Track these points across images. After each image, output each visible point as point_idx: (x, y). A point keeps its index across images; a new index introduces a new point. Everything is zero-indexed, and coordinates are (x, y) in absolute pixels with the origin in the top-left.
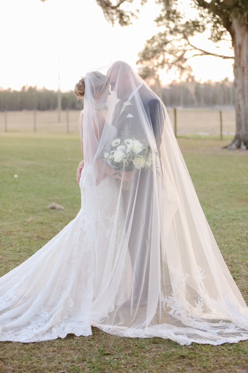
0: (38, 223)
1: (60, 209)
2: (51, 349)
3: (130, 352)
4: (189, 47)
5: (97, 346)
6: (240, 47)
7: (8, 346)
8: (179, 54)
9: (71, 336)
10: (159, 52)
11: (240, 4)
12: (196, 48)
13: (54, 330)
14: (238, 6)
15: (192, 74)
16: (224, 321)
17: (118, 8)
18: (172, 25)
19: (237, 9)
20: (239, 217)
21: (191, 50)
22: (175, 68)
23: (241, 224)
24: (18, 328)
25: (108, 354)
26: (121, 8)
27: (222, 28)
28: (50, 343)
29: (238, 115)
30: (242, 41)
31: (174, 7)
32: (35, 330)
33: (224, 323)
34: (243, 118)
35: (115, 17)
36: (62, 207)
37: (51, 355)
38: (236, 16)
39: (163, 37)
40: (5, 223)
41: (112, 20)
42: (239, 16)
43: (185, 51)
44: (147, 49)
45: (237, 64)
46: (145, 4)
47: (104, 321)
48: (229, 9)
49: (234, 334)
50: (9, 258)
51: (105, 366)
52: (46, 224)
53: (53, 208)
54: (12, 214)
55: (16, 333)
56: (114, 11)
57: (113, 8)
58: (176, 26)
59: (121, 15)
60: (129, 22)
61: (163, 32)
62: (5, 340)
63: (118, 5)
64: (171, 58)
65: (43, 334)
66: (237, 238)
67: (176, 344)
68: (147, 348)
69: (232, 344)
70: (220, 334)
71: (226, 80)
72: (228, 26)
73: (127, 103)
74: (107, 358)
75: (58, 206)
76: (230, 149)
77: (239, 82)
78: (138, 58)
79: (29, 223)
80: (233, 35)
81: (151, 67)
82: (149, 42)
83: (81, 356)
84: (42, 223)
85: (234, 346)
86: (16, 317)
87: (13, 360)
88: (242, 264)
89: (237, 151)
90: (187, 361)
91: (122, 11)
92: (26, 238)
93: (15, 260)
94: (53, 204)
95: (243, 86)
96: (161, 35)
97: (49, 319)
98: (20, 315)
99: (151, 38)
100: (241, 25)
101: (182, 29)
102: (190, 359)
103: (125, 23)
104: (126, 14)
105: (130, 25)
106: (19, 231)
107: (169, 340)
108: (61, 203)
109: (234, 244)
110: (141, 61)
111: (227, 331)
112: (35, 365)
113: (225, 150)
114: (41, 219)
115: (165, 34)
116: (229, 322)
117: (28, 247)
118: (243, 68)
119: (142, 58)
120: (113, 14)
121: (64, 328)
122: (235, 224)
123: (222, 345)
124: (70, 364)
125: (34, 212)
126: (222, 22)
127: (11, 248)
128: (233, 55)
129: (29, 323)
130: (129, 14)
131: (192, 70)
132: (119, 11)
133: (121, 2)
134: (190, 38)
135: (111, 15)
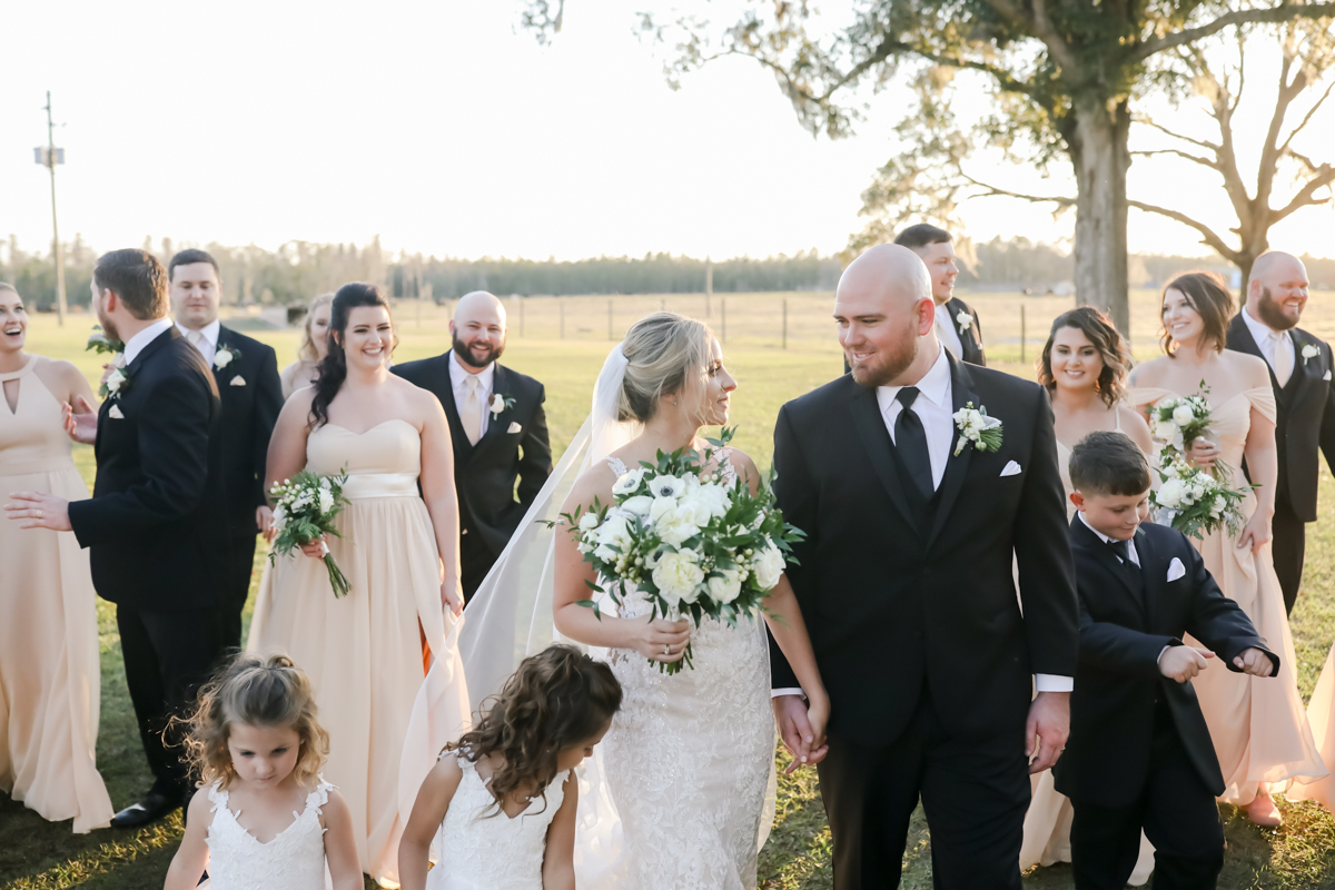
4: (961, 180)
6: (1092, 176)
8: (943, 194)
10: (901, 191)
12: (974, 182)
17: (826, 102)
18: (928, 136)
19: (1094, 92)
21: (965, 185)
26: (834, 100)
30: (1098, 162)
35: (819, 120)
38: (1090, 107)
39: (910, 161)
41: (816, 129)
42: (1097, 107)
43: (955, 188)
44: (877, 185)
45: (1083, 214)
46: (882, 92)
56: (817, 108)
57: (817, 101)
58: (937, 139)
59: (833, 117)
60: (848, 130)
61: (908, 151)
63: (827, 96)
72: (1068, 130)
77: (1086, 251)
78: (862, 204)
81: (885, 222)
82: (881, 171)
91: (835, 107)
95: (1096, 261)
96: (904, 157)
99: (886, 163)
101: (946, 144)
103: (840, 132)
104: (844, 113)
105: (851, 137)
110: (866, 210)
115: (912, 156)
118: (1098, 222)
119: (868, 204)
128: (1076, 195)
130: (849, 115)
131: (963, 227)
132: (829, 107)
133: (833, 88)
134: (962, 161)
135: (810, 117)
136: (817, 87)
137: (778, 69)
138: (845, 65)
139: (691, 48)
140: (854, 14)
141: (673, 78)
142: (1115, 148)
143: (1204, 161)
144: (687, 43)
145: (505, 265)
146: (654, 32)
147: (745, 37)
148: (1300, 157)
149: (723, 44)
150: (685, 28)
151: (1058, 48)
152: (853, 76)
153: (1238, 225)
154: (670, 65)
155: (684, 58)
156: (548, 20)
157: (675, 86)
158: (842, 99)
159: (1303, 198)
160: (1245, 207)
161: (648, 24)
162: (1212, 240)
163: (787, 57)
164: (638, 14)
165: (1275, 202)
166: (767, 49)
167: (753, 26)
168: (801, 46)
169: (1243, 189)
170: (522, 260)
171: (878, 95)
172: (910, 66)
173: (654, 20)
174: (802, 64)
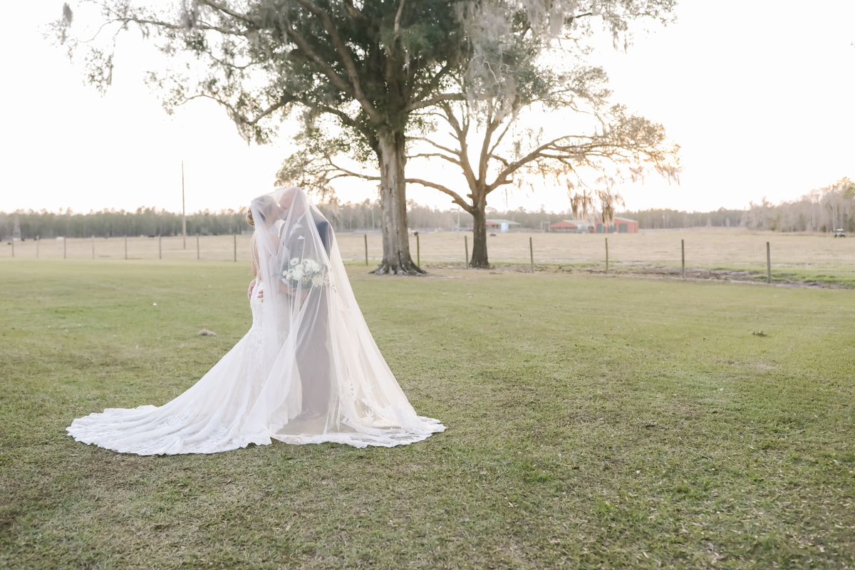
0: (191, 349)
1: (211, 335)
2: (235, 457)
3: (311, 455)
4: (331, 167)
5: (279, 453)
6: (387, 167)
7: (193, 458)
8: (321, 174)
9: (252, 445)
10: (300, 173)
11: (387, 122)
12: (338, 169)
13: (234, 441)
14: (385, 124)
15: (335, 196)
16: (394, 428)
17: (255, 125)
18: (313, 143)
19: (385, 127)
20: (396, 338)
21: (333, 170)
22: (316, 189)
23: (398, 344)
24: (198, 442)
25: (290, 459)
26: (259, 123)
27: (367, 148)
28: (233, 452)
29: (386, 239)
30: (389, 161)
31: (316, 125)
32: (215, 443)
33: (395, 429)
34: (390, 241)
35: (251, 133)
36: (214, 333)
37: (236, 462)
38: (383, 135)
39: (303, 156)
40: (156, 350)
41: (249, 138)
42: (387, 134)
43: (327, 171)
44: (285, 169)
45: (384, 185)
46: (285, 121)
47: (281, 432)
48: (376, 127)
49: (406, 438)
50: (170, 383)
51: (290, 468)
52: (200, 349)
53: (204, 334)
54: (161, 342)
55: (197, 446)
56: (250, 127)
57: (250, 124)
58: (317, 145)
59: (259, 133)
60: (267, 140)
61: (302, 151)
62: (187, 452)
63: (256, 121)
64: (312, 179)
65: (225, 446)
66: (396, 357)
67: (353, 448)
68: (326, 451)
69: (405, 446)
70: (392, 438)
71: (367, 201)
72: (375, 145)
73: (297, 226)
74: (291, 462)
75: (209, 332)
76: (378, 274)
77: (386, 204)
78: (276, 179)
79: (181, 349)
80: (380, 155)
82: (288, 161)
83: (266, 461)
84: (195, 349)
85: (408, 448)
86: (194, 433)
87: (200, 468)
88: (403, 379)
89: (385, 276)
90: (365, 460)
91: (260, 127)
92: (183, 363)
93: (176, 384)
94: (204, 330)
95: (391, 209)
96: (300, 154)
97: (228, 433)
98: (198, 432)
99: (290, 156)
100: (388, 144)
101: (323, 148)
102: (368, 458)
103: (263, 141)
104: (265, 131)
105: (269, 144)
106: (172, 357)
107: (346, 445)
108: (212, 330)
109: (394, 362)
110: (279, 182)
111: (398, 435)
112: (223, 471)
113: (372, 275)
114: (194, 345)
115: (304, 153)
116: (399, 428)
117: (187, 372)
118: (391, 189)
119: (280, 179)
120: (249, 130)
121: (243, 440)
122: (392, 344)
123: (396, 447)
124: (256, 469)
125: (184, 339)
126: (368, 141)
127: (169, 374)
128: (380, 176)
129: (208, 438)
130: (267, 131)
131: (334, 192)
132: (257, 127)
133: (258, 118)
134: (332, 157)
135: (246, 132)
136: (251, 117)
137: (228, 106)
138: (265, 107)
139: (179, 92)
140: (267, 80)
141: (169, 107)
142: (397, 155)
143: (453, 160)
144: (176, 89)
145: (34, 216)
146: (157, 83)
147: (210, 88)
148: (501, 159)
149: (197, 91)
150: (175, 81)
151: (367, 106)
152: (269, 112)
153: (471, 193)
154: (167, 101)
155: (174, 97)
156: (103, 78)
157: (170, 112)
158: (263, 123)
159: (502, 180)
160: (474, 184)
161: (154, 78)
162: (458, 200)
163: (233, 101)
164: (148, 72)
165: (489, 181)
166: (221, 94)
167: (214, 82)
168: (240, 95)
169: (473, 174)
170: (46, 213)
171: (283, 123)
172: (299, 109)
173: (157, 76)
174: (241, 103)
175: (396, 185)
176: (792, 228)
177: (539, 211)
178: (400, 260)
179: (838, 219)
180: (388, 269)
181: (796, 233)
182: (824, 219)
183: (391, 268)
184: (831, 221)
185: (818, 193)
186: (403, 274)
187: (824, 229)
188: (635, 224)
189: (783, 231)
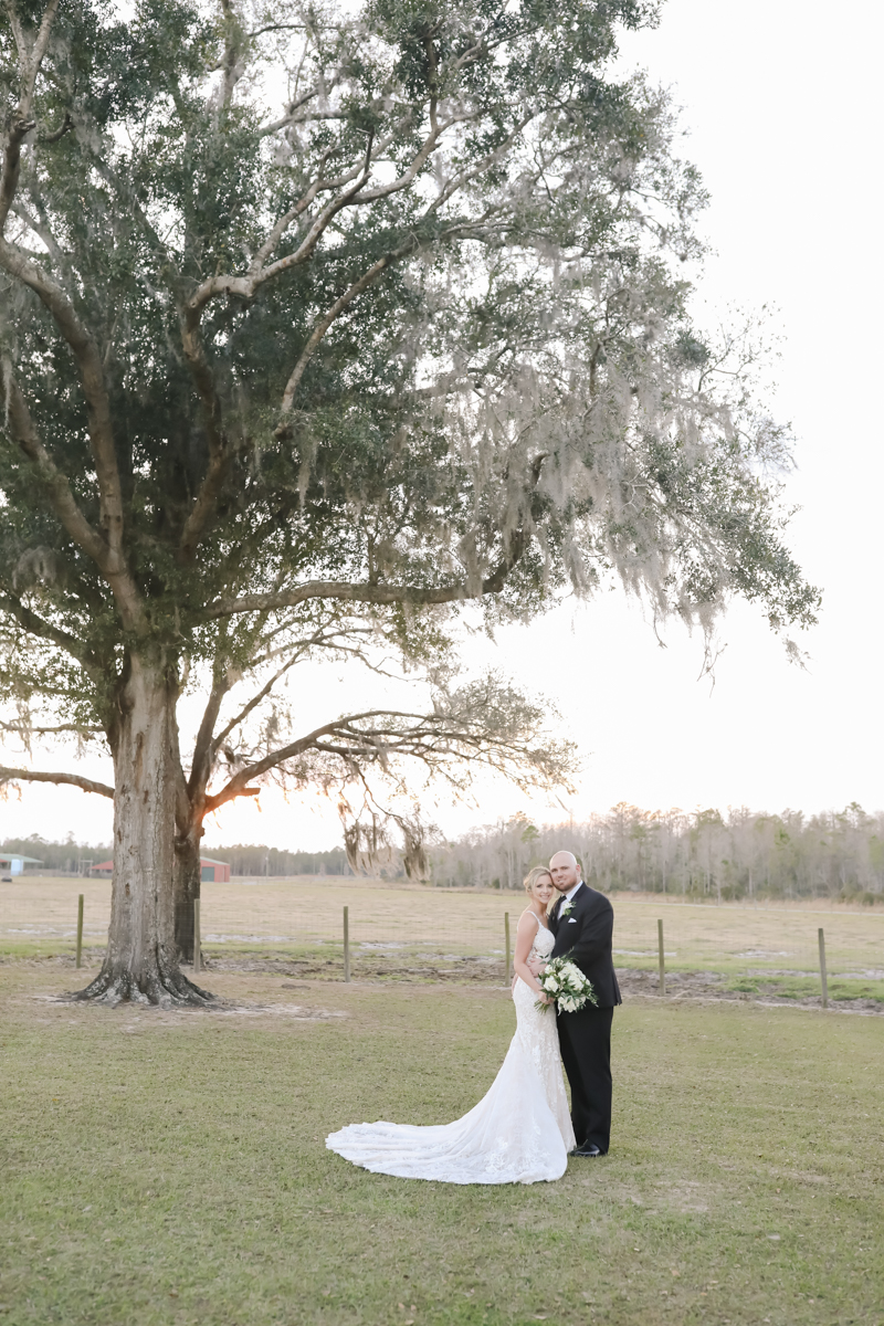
45: (129, 784)
76: (103, 1002)
77: (130, 829)
89: (125, 1007)
113: (83, 1002)
142: (167, 707)
175: (161, 783)
176: (451, 881)
177: (65, 842)
178: (159, 968)
179: (515, 870)
180: (129, 989)
181: (456, 889)
182: (495, 870)
183: (135, 986)
184: (506, 873)
185: (479, 832)
186: (174, 1003)
187: (497, 884)
188: (225, 867)
189: (438, 885)
